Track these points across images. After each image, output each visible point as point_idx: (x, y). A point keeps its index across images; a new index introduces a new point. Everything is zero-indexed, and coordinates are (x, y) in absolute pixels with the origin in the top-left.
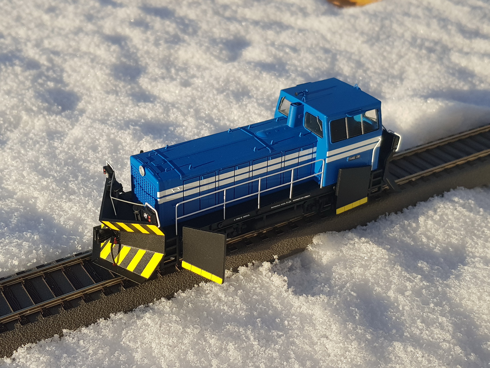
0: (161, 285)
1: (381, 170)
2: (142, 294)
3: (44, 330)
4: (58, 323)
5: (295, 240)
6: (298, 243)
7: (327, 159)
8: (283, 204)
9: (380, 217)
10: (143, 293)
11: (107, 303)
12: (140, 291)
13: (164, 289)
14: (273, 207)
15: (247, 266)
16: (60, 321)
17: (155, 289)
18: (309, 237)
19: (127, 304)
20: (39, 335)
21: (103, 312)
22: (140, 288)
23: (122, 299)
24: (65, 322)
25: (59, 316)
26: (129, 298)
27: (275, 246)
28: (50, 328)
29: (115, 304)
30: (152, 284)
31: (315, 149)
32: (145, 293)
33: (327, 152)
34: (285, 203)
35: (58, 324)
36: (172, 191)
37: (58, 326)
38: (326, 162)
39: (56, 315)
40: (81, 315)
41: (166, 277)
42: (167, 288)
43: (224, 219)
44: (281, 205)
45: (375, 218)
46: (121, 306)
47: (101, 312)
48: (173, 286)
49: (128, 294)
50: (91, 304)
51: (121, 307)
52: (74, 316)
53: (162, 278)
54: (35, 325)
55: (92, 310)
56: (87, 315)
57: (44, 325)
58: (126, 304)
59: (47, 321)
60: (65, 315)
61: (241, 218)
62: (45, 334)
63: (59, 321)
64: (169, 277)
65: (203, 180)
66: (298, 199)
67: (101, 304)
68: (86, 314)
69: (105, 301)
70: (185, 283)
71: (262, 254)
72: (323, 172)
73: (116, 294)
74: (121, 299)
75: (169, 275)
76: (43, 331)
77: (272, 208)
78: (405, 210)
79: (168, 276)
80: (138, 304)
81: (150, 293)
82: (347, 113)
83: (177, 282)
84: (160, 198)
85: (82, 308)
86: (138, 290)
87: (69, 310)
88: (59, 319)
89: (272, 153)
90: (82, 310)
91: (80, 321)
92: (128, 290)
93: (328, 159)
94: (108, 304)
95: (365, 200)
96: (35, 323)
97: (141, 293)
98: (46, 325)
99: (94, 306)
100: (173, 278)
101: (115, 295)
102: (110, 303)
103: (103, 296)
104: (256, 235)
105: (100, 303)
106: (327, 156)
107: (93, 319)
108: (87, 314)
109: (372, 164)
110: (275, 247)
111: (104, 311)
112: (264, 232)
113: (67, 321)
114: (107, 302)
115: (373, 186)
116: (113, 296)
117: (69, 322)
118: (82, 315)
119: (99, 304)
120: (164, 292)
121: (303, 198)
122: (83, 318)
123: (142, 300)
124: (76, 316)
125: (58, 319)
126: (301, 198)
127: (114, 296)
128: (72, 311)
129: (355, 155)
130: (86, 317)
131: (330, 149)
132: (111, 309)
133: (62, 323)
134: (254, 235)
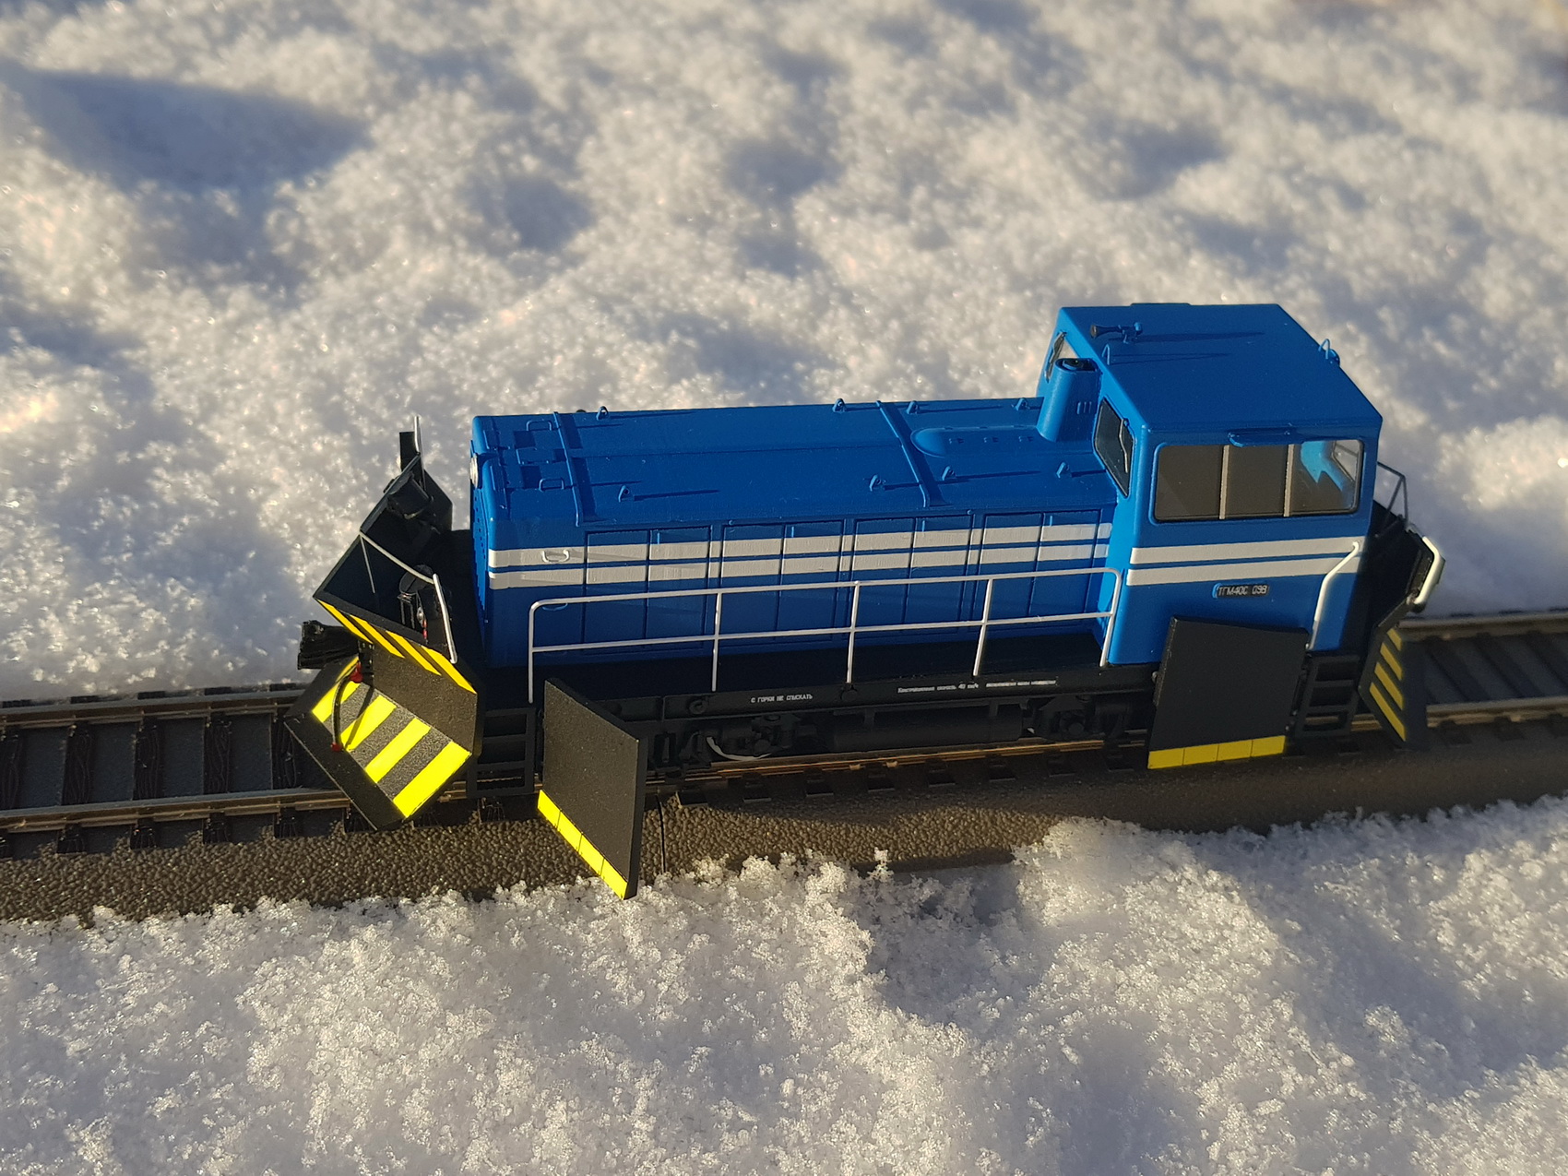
0: (469, 850)
1: (1355, 658)
2: (396, 861)
3: (46, 894)
4: (95, 880)
5: (987, 819)
6: (997, 832)
7: (1130, 571)
8: (948, 688)
9: (1328, 816)
10: (400, 858)
11: (271, 860)
12: (394, 850)
13: (474, 865)
14: (906, 690)
15: (775, 861)
16: (104, 877)
17: (444, 858)
18: (1042, 821)
19: (336, 880)
20: (26, 902)
21: (251, 884)
22: (394, 841)
23: (324, 861)
24: (117, 885)
25: (105, 859)
26: (349, 863)
27: (910, 820)
28: (65, 889)
29: (298, 872)
30: (438, 837)
31: (1105, 530)
32: (407, 860)
33: (1134, 549)
34: (954, 687)
35: (93, 885)
36: (540, 555)
37: (91, 891)
38: (1128, 584)
39: (97, 855)
40: (175, 875)
41: (494, 828)
42: (489, 865)
43: (714, 688)
44: (939, 688)
45: (1308, 817)
46: (315, 882)
47: (244, 885)
48: (508, 862)
49: (349, 850)
50: (218, 850)
51: (313, 885)
52: (153, 874)
53: (480, 829)
54: (23, 869)
55: (217, 871)
56: (195, 882)
57: (48, 878)
58: (333, 879)
59: (61, 867)
60: (123, 863)
61: (780, 698)
62: (46, 904)
63: (100, 876)
64: (504, 829)
65: (658, 546)
66: (1007, 684)
67: (252, 860)
68: (192, 878)
69: (265, 854)
70: (556, 862)
71: (852, 835)
72: (1112, 612)
73: (310, 840)
74: (320, 861)
75: (508, 824)
76: (42, 894)
77: (900, 690)
78: (1437, 816)
79: (504, 826)
80: (374, 889)
81: (426, 864)
82: (1232, 431)
83: (525, 854)
84: (496, 570)
85: (185, 855)
86: (387, 845)
87: (144, 853)
88: (100, 871)
89: (932, 509)
90: (183, 863)
91: (168, 893)
92: (354, 838)
93: (1133, 574)
94: (275, 864)
95: (1273, 745)
96: (24, 864)
97: (393, 859)
98: (54, 879)
99: (226, 861)
100: (515, 838)
101: (306, 840)
102: (283, 864)
103: (268, 835)
104: (858, 766)
105: (250, 856)
106: (1132, 562)
107: (211, 897)
108: (197, 877)
109: (1315, 627)
110: (906, 823)
111: (256, 882)
112: (889, 764)
113: (127, 884)
114: (271, 856)
115: (1313, 703)
116: (298, 845)
117: (131, 888)
118: (177, 878)
119: (245, 857)
120: (475, 876)
121: (1027, 683)
122: (180, 888)
123: (390, 882)
124: (157, 876)
125: (97, 870)
126: (1019, 684)
127: (302, 844)
128: (153, 857)
129: (1251, 584)
130: (190, 885)
131: (1143, 543)
132: (280, 883)
133: (109, 885)
134: (851, 767)
